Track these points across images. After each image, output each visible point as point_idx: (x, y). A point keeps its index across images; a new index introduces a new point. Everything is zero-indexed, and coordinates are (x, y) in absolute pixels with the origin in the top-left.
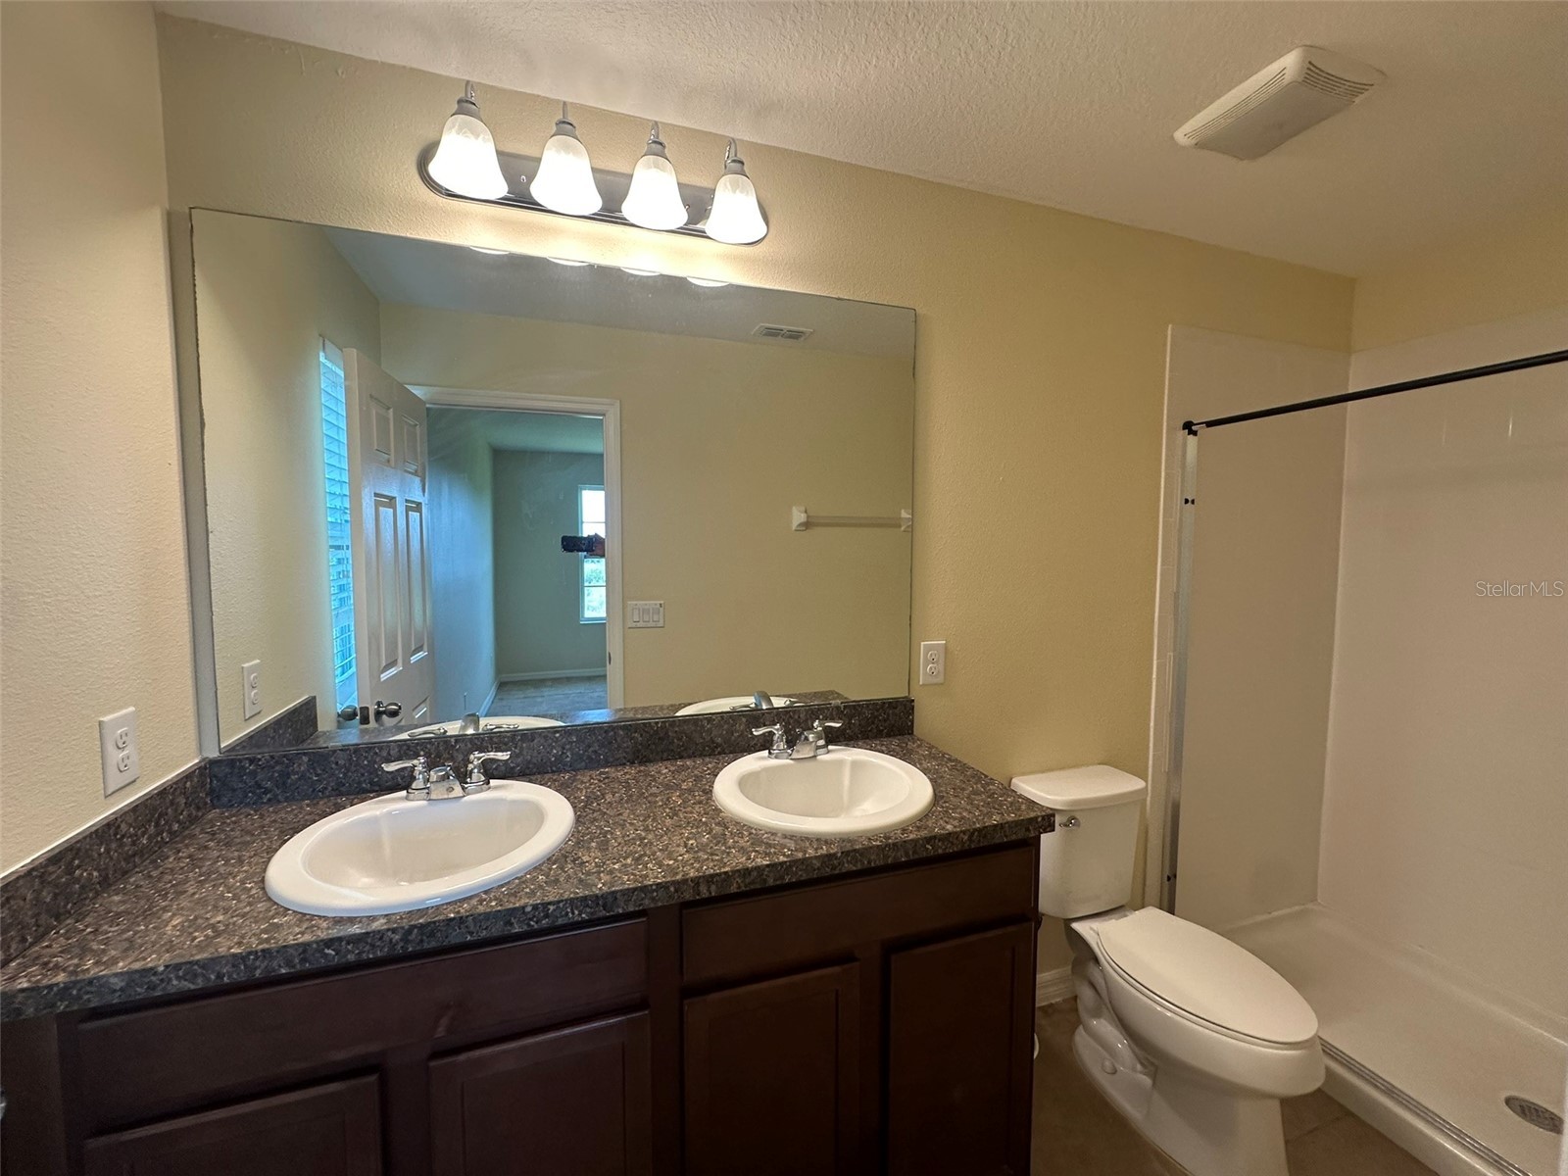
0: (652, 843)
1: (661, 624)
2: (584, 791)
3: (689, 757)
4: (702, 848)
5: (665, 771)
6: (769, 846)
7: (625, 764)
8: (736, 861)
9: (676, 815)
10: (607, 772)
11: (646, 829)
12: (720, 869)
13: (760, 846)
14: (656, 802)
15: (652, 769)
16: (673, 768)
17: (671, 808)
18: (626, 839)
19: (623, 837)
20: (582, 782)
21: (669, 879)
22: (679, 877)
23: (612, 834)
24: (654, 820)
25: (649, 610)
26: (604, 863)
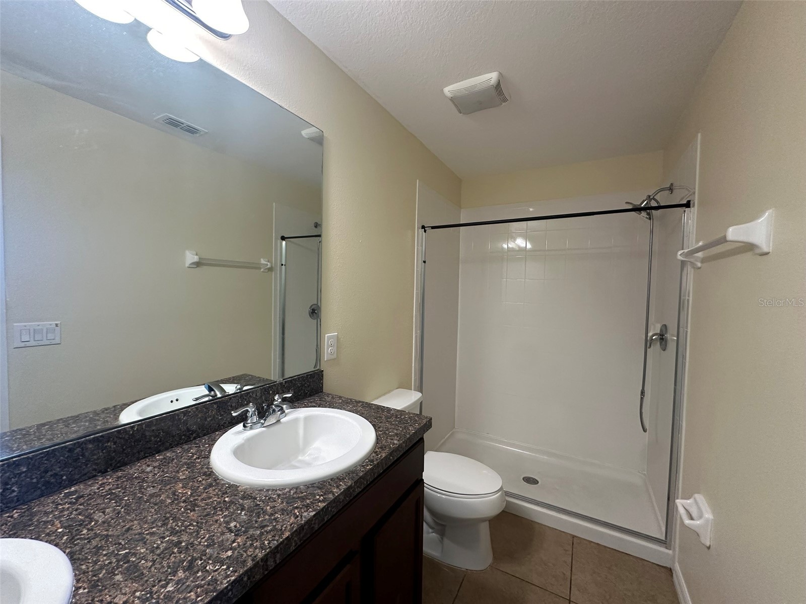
0: (192, 544)
1: (57, 341)
2: (57, 522)
3: (167, 449)
4: (248, 525)
5: (149, 469)
6: (303, 499)
7: (95, 476)
8: (288, 524)
9: (196, 505)
10: (76, 491)
11: (173, 532)
12: (280, 537)
13: (295, 502)
14: (162, 502)
15: (133, 470)
16: (157, 464)
17: (184, 501)
18: (158, 552)
19: (152, 552)
20: (46, 514)
21: (241, 571)
22: (250, 563)
23: (135, 554)
24: (175, 519)
25: (42, 329)
26: (151, 593)
